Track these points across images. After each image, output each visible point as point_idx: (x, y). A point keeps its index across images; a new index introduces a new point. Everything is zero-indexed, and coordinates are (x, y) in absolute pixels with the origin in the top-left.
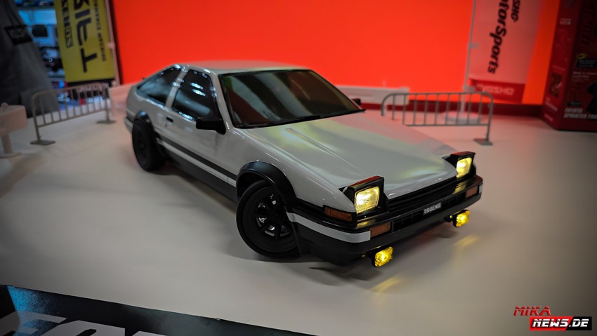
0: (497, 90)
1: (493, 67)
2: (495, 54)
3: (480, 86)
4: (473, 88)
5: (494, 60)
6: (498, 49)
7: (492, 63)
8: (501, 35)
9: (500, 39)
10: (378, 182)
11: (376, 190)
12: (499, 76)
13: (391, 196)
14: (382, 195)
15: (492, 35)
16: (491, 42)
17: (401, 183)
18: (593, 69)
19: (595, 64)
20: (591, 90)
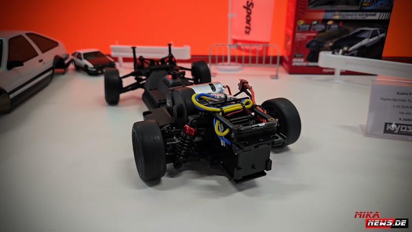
3: (239, 44)
12: (252, 37)
16: (245, 12)
18: (309, 31)
19: (310, 28)
20: (308, 46)
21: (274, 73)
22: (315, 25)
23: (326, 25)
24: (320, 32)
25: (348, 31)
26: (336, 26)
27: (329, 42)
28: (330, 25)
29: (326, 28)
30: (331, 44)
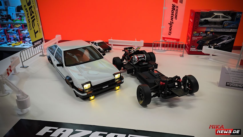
0: (171, 41)
1: (170, 33)
2: (170, 30)
3: (165, 39)
4: (164, 41)
5: (170, 31)
6: (171, 28)
7: (169, 32)
8: (172, 24)
9: (172, 25)
10: (90, 82)
11: (89, 84)
12: (172, 36)
13: (93, 85)
14: (91, 85)
15: (169, 24)
16: (169, 26)
17: (95, 83)
18: (198, 36)
19: (199, 35)
20: (198, 43)
21: (182, 54)
22: (201, 34)
23: (207, 34)
24: (203, 37)
25: (217, 37)
26: (211, 34)
27: (208, 41)
28: (209, 34)
29: (206, 35)
30: (209, 42)
